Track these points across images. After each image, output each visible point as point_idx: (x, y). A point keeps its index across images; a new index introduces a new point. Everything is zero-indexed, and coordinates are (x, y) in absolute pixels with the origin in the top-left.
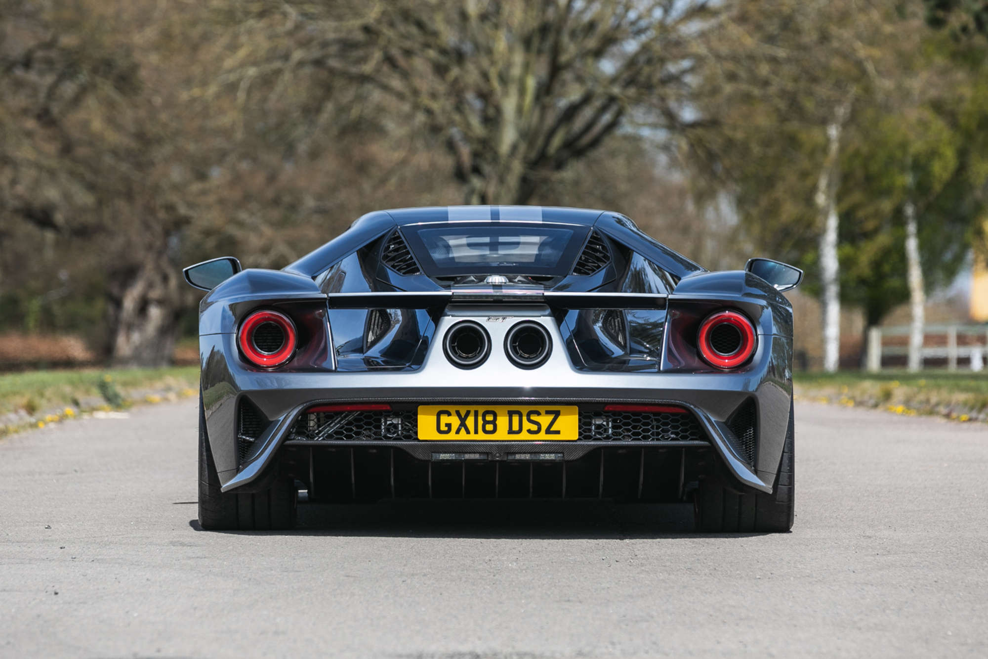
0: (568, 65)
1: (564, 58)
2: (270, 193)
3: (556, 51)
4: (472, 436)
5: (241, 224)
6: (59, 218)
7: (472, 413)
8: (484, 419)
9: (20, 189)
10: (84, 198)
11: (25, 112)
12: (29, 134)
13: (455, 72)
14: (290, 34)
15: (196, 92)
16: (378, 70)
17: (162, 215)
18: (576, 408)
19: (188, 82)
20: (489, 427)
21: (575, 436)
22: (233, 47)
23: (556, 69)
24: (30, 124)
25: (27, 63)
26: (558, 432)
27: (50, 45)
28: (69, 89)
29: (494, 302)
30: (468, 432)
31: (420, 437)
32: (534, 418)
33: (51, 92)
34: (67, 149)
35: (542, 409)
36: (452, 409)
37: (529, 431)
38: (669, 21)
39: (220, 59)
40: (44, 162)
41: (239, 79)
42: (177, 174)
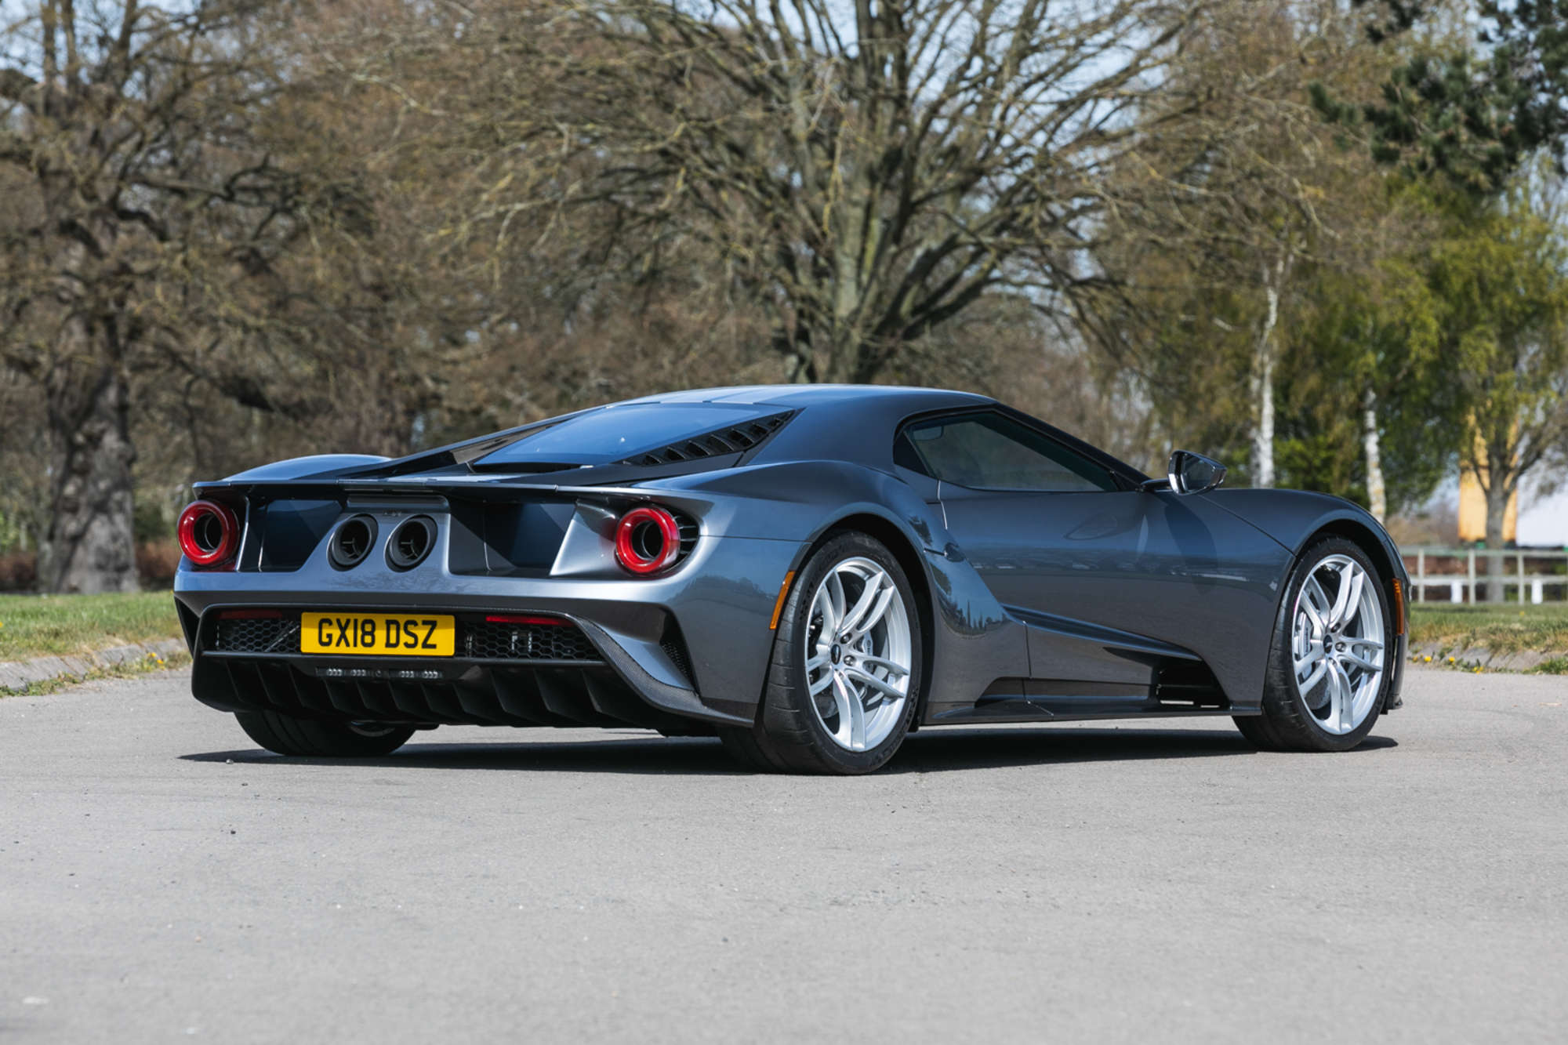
1: (918, 194)
2: (542, 365)
3: (909, 185)
4: (351, 650)
6: (271, 394)
7: (351, 625)
8: (363, 629)
11: (229, 255)
12: (232, 285)
14: (567, 159)
15: (444, 232)
16: (678, 207)
18: (451, 619)
19: (435, 222)
20: (368, 639)
21: (451, 651)
22: (491, 175)
23: (907, 208)
24: (233, 271)
25: (229, 193)
26: (434, 646)
28: (284, 225)
29: (385, 492)
30: (348, 645)
31: (304, 649)
32: (411, 629)
33: (261, 230)
34: (281, 304)
35: (419, 618)
36: (333, 617)
37: (407, 645)
38: (1054, 148)
39: (476, 191)
40: (251, 320)
41: (500, 216)
42: (423, 339)
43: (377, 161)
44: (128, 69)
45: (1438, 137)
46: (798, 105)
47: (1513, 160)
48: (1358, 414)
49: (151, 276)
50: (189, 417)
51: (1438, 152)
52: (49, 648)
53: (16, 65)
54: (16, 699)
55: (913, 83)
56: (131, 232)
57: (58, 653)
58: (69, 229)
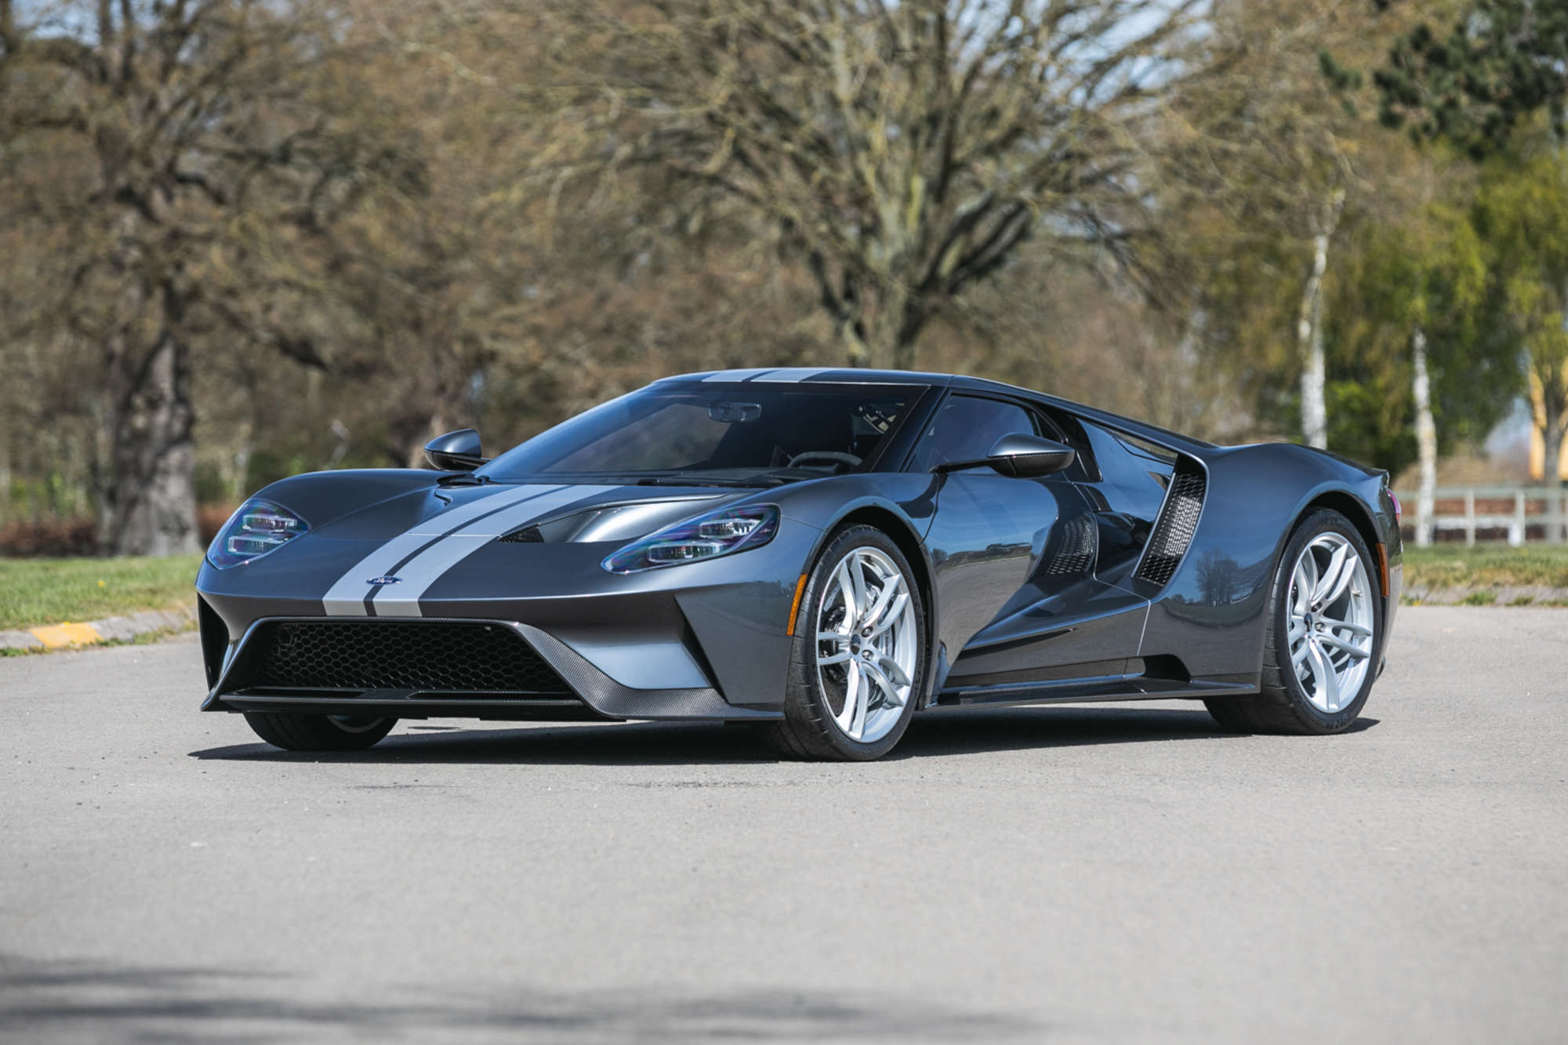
0: (962, 166)
1: (959, 155)
2: (599, 321)
3: (949, 145)
5: (563, 359)
6: (327, 353)
9: (275, 317)
10: (356, 327)
11: (284, 218)
12: (288, 247)
13: (822, 171)
14: (613, 126)
15: (496, 196)
16: (725, 169)
17: (458, 348)
19: (485, 185)
22: (545, 137)
23: (950, 167)
24: (289, 232)
25: (284, 156)
27: (313, 134)
28: (339, 189)
33: (317, 192)
34: (336, 265)
38: (1091, 106)
39: (527, 156)
40: (308, 282)
41: (551, 181)
42: (479, 297)
43: (432, 125)
44: (183, 34)
45: (1439, 101)
46: (841, 67)
47: (1511, 121)
48: (1408, 354)
49: (208, 238)
50: (249, 377)
51: (1440, 115)
52: (150, 604)
53: (72, 34)
54: (125, 649)
55: (953, 44)
56: (186, 196)
57: (158, 608)
58: (128, 196)
